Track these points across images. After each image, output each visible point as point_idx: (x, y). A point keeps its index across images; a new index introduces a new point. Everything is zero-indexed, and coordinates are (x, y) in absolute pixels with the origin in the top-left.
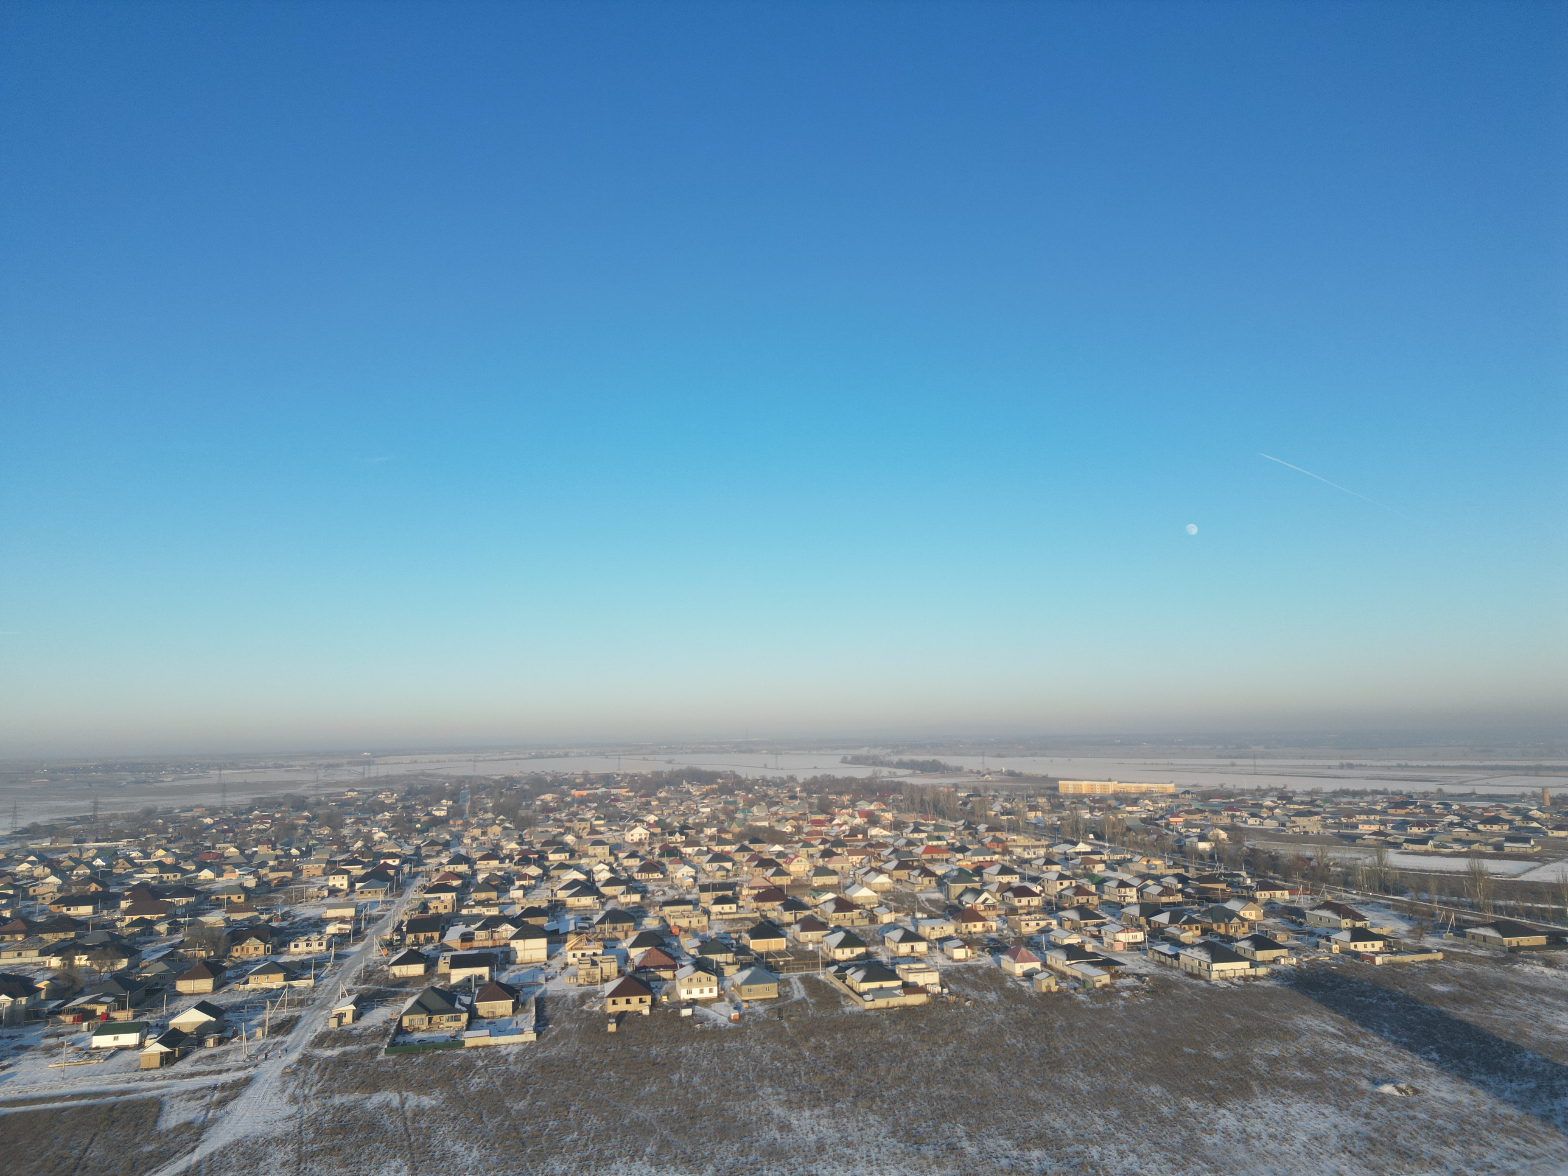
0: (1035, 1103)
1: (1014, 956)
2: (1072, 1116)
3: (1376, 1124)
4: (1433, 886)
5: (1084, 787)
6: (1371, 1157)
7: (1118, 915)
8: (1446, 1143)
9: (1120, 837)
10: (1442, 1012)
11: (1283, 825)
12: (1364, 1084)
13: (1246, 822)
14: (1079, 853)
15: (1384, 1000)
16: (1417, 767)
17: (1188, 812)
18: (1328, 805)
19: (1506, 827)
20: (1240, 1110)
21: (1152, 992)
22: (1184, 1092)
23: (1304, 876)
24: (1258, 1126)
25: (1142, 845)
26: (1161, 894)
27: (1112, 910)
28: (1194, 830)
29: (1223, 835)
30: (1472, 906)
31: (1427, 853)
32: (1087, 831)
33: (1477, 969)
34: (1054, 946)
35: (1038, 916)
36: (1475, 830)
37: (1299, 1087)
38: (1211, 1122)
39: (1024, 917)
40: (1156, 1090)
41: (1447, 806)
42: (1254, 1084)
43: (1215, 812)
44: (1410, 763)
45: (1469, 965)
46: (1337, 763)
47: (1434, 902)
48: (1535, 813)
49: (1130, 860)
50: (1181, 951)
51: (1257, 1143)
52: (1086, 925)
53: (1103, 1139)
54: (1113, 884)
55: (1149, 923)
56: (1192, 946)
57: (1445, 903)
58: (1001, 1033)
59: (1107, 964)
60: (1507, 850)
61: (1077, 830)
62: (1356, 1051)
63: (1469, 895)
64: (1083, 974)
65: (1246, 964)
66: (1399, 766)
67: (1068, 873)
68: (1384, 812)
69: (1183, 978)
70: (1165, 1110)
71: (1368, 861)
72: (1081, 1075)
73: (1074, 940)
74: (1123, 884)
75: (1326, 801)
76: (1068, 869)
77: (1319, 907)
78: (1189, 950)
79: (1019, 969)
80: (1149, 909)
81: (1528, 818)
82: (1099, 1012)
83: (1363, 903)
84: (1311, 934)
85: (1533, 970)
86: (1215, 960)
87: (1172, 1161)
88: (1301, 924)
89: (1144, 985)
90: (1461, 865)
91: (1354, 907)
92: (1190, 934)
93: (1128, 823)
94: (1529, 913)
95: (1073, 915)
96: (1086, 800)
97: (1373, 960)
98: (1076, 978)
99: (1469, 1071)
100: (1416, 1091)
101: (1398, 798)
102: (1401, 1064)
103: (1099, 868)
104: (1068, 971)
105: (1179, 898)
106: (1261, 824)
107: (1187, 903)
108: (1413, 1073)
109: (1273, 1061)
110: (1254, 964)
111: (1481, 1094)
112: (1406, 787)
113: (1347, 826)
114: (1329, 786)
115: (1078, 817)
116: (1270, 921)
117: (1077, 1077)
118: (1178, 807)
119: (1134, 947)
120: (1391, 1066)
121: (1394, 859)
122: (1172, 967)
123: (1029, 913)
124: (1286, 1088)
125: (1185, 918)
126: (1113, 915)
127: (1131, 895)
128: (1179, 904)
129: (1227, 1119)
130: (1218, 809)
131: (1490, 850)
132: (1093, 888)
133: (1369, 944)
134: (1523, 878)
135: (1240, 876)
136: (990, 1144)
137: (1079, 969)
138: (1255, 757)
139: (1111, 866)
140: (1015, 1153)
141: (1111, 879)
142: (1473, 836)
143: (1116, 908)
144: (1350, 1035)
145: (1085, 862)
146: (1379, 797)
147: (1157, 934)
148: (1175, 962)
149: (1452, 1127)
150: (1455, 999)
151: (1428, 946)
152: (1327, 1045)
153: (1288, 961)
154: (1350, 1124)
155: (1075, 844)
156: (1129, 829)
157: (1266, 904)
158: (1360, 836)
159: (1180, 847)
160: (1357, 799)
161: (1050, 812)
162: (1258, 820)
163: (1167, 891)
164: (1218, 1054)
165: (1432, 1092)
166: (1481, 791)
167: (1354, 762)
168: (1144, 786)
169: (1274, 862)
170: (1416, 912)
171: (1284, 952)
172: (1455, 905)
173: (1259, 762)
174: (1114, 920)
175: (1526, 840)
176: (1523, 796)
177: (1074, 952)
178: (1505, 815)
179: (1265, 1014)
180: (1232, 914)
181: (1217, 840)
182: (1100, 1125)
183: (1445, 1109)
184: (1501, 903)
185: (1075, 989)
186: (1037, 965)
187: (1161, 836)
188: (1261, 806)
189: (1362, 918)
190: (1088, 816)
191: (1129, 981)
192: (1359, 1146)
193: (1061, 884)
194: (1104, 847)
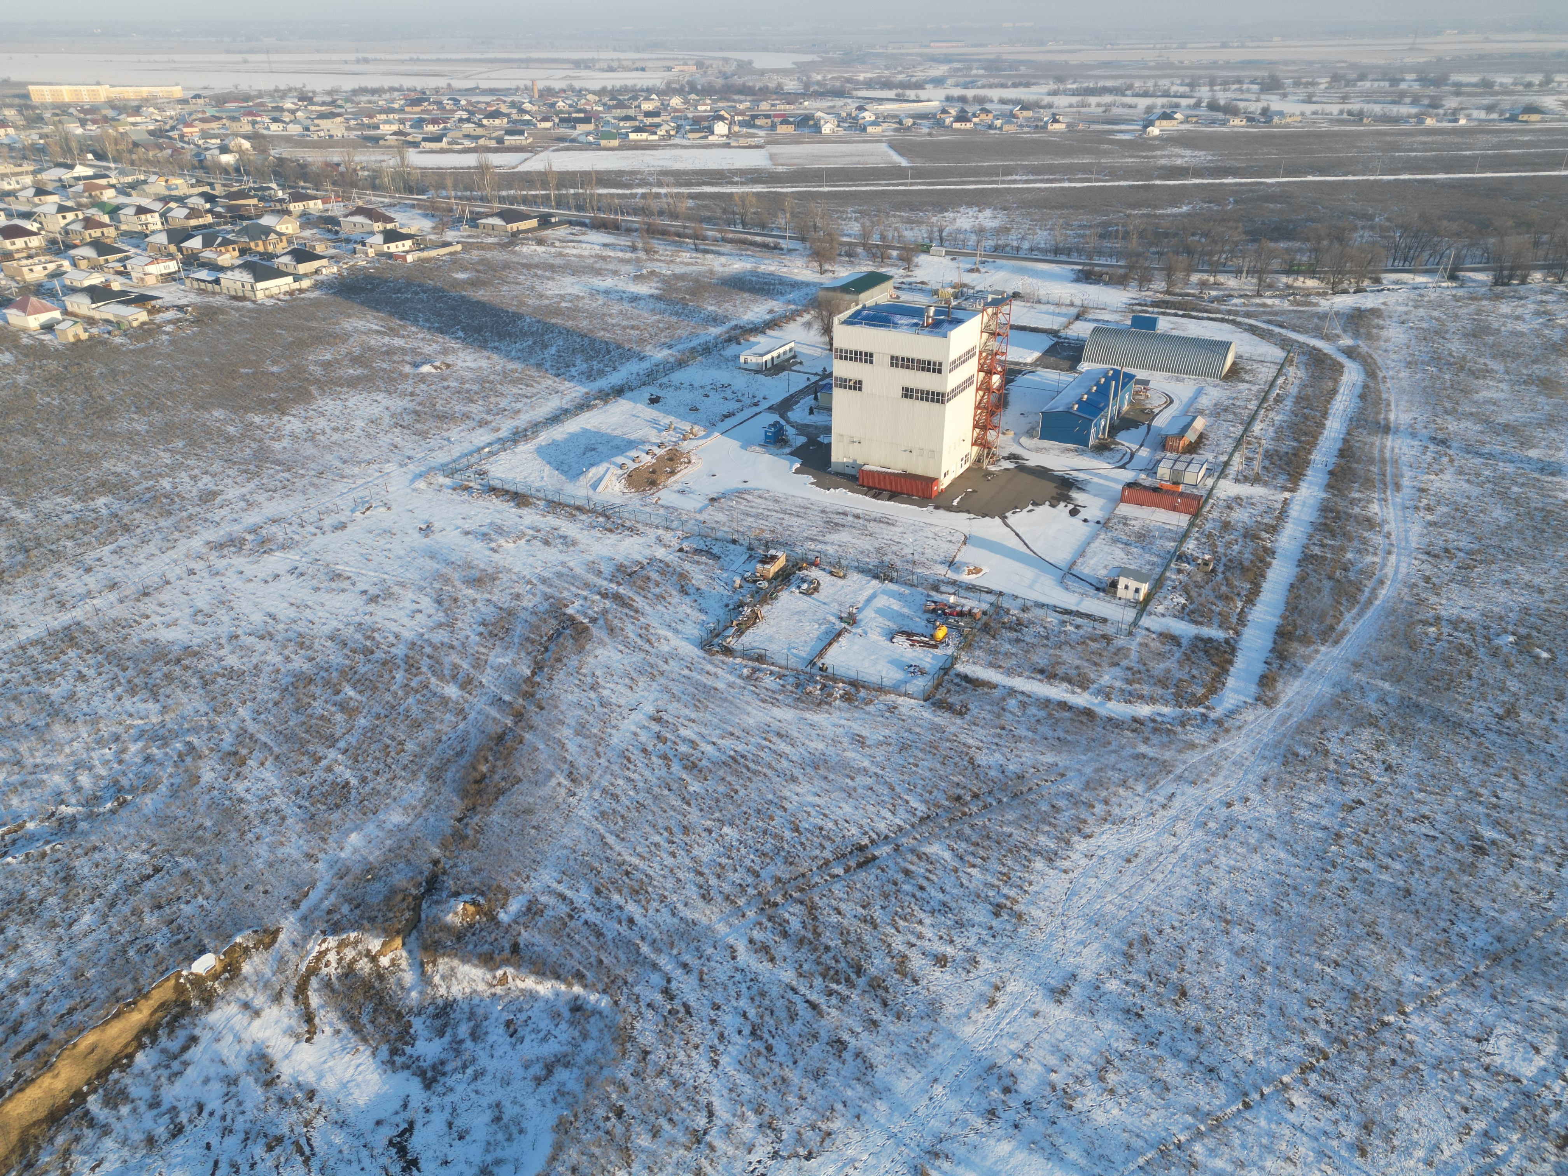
0: (89, 455)
1: (23, 307)
2: (134, 457)
3: (419, 399)
4: (449, 182)
5: (66, 93)
6: (418, 426)
7: (143, 246)
8: (472, 401)
9: (126, 155)
10: (463, 297)
11: (307, 129)
12: (407, 369)
13: (268, 128)
14: (78, 179)
15: (417, 293)
16: (428, 60)
17: (203, 120)
18: (349, 105)
19: (505, 120)
20: (303, 413)
21: (197, 322)
22: (247, 410)
23: (334, 183)
24: (322, 423)
25: (156, 163)
26: (188, 217)
27: (134, 241)
28: (213, 141)
29: (246, 145)
30: (482, 199)
31: (442, 151)
32: (83, 150)
33: (489, 255)
34: (73, 290)
35: (43, 259)
36: (481, 125)
37: (353, 383)
38: (278, 429)
39: (24, 262)
40: (219, 413)
41: (456, 101)
42: (313, 389)
43: (234, 119)
44: (422, 56)
45: (482, 253)
46: (352, 57)
47: (450, 197)
48: (527, 106)
49: (145, 182)
50: (221, 275)
51: (322, 438)
52: (107, 261)
53: (172, 470)
54: (131, 211)
55: (180, 250)
56: (232, 268)
57: (460, 198)
58: (28, 394)
59: (141, 300)
60: (507, 143)
61: (70, 150)
62: (398, 342)
63: (479, 189)
64: (115, 315)
65: (290, 279)
66: (411, 60)
67: (70, 204)
68: (401, 111)
69: (228, 302)
70: (231, 429)
71: (392, 163)
72: (136, 417)
73: (96, 279)
74: (141, 210)
75: (347, 100)
76: (69, 199)
77: (352, 214)
78: (229, 273)
79: (34, 322)
80: (178, 236)
81: (522, 111)
82: (141, 351)
83: (392, 205)
84: (348, 241)
85: (529, 249)
86: (258, 279)
87: (246, 472)
88: (337, 232)
89: (188, 316)
90: (470, 160)
91: (383, 210)
92: (227, 256)
93: (134, 138)
94: (525, 200)
95: (89, 252)
96: (72, 110)
97: (405, 259)
98: (107, 321)
99: (486, 341)
100: (448, 366)
101: (413, 95)
102: (435, 346)
103: (108, 195)
104: (97, 315)
105: (209, 219)
106: (285, 129)
107: (219, 224)
108: (445, 352)
109: (327, 365)
110: (297, 278)
111: (495, 357)
112: (419, 83)
113: (369, 127)
114: (348, 84)
115: (67, 133)
116: (307, 233)
117: (132, 419)
118: (190, 114)
119: (169, 278)
120: (427, 350)
121: (416, 159)
122: (214, 293)
123: (30, 257)
124: (341, 385)
125: (219, 240)
126: (138, 247)
127: (154, 221)
128: (210, 226)
129: (292, 424)
130: (236, 114)
131: (493, 144)
132: (106, 219)
133: (400, 243)
134: (520, 169)
135: (270, 188)
136: (46, 506)
137: (110, 311)
138: (268, 52)
139: (123, 191)
140: (78, 506)
141: (126, 206)
142: (479, 131)
143: (140, 238)
144: (391, 329)
145: (88, 189)
146: (396, 94)
147: (191, 261)
148: (217, 287)
149: (476, 387)
150: (474, 284)
151: (449, 239)
152: (374, 341)
153: (329, 270)
154: (398, 404)
155: (71, 167)
156: (136, 145)
157: (301, 216)
158: (382, 137)
159: (201, 161)
160: (376, 98)
161: (25, 128)
162: (281, 125)
163: (194, 213)
164: (275, 369)
165: (460, 363)
166: (485, 85)
167: (370, 56)
168: (145, 91)
169: (303, 171)
170: (436, 209)
171: (324, 262)
172: (468, 199)
173: (274, 57)
174: (139, 251)
175: (521, 133)
176: (517, 89)
177: (98, 294)
178: (504, 109)
179: (314, 324)
180: (267, 231)
181: (240, 151)
182: (167, 458)
183: (470, 375)
184: (504, 193)
185: (109, 333)
186: (57, 314)
187: (176, 151)
188: (281, 109)
189: (391, 220)
190: (79, 131)
191: (170, 315)
192: (408, 419)
193: (64, 217)
194: (109, 168)
